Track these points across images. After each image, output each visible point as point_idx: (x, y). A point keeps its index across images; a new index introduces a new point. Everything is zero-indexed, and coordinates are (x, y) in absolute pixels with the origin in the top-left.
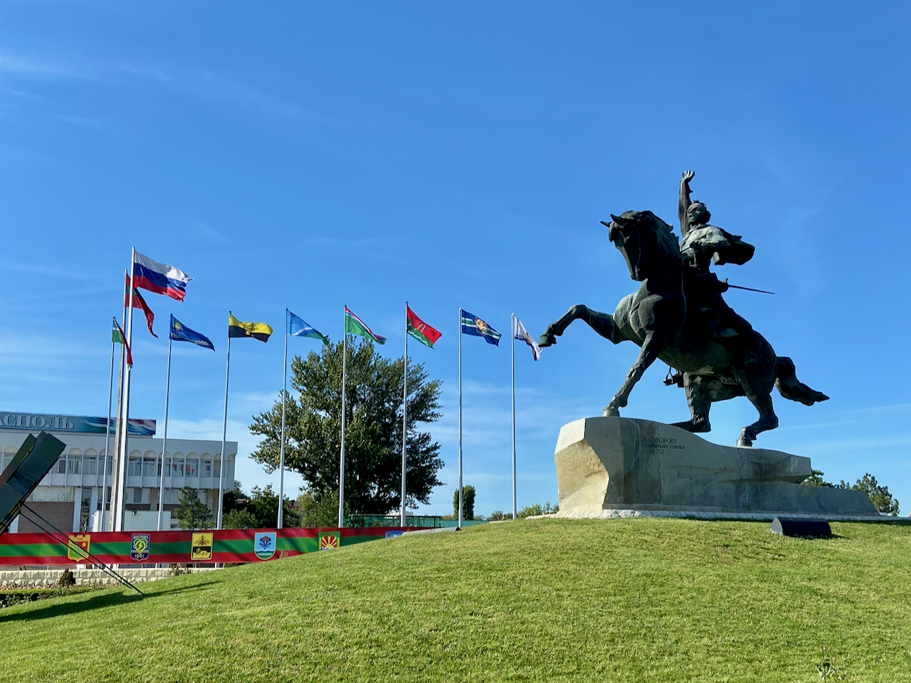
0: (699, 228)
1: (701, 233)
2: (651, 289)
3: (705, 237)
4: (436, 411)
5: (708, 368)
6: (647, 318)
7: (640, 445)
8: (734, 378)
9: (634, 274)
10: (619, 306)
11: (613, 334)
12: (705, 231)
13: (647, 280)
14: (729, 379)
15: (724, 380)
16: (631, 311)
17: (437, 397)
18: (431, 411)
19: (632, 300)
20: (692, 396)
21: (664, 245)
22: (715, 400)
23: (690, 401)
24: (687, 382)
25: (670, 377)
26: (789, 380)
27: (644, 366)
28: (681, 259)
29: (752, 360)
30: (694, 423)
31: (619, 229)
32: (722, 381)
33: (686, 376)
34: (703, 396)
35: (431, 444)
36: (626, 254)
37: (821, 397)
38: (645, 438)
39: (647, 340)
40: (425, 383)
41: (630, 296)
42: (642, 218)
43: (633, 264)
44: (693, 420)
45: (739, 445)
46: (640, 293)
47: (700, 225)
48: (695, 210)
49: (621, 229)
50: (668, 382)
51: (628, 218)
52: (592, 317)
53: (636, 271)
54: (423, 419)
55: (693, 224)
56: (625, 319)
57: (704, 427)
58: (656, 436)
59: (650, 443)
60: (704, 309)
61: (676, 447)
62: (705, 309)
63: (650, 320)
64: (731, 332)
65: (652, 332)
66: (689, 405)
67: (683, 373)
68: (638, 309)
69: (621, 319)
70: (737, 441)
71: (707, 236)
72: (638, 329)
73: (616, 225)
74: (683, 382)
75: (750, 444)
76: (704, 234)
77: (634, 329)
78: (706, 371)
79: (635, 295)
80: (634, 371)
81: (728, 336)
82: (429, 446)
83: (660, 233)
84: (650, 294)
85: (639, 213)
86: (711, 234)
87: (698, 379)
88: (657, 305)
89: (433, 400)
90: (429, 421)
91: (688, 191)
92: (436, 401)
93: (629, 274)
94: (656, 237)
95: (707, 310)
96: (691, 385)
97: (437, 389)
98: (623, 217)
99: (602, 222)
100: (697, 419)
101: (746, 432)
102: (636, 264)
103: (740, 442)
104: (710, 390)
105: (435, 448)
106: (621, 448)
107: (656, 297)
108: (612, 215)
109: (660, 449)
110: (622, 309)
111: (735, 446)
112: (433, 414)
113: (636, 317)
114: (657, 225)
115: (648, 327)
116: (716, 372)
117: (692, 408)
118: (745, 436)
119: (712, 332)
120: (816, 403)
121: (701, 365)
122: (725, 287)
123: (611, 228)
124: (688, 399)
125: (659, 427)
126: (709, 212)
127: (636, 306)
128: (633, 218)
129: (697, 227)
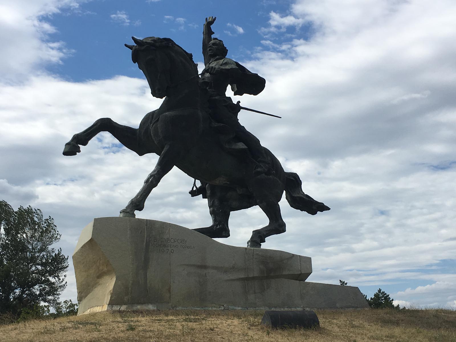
0: (216, 60)
1: (218, 63)
3: (222, 65)
5: (223, 178)
6: (164, 130)
7: (151, 245)
8: (247, 188)
12: (221, 61)
14: (244, 189)
15: (240, 191)
16: (152, 124)
19: (153, 115)
20: (213, 206)
23: (212, 209)
24: (209, 193)
25: (195, 189)
28: (198, 82)
29: (259, 170)
30: (214, 229)
31: (140, 51)
32: (238, 191)
33: (208, 187)
37: (323, 208)
38: (155, 238)
39: (165, 149)
44: (214, 226)
47: (217, 57)
48: (213, 45)
49: (142, 51)
50: (193, 193)
51: (149, 42)
55: (211, 56)
56: (147, 132)
57: (223, 233)
58: (167, 236)
59: (160, 243)
61: (186, 247)
64: (241, 146)
65: (169, 143)
67: (206, 185)
68: (158, 122)
69: (143, 132)
72: (157, 140)
73: (137, 47)
74: (206, 193)
75: (259, 246)
76: (220, 63)
77: (154, 139)
78: (222, 181)
81: (238, 149)
84: (169, 110)
86: (226, 64)
91: (210, 32)
96: (212, 195)
98: (144, 41)
99: (126, 45)
100: (217, 226)
103: (250, 243)
104: (229, 200)
107: (174, 112)
108: (133, 38)
109: (170, 249)
110: (144, 123)
113: (156, 129)
115: (166, 138)
116: (232, 182)
120: (319, 212)
121: (217, 175)
122: (238, 108)
123: (133, 50)
125: (170, 228)
126: (226, 48)
127: (156, 119)
128: (153, 42)
129: (215, 59)
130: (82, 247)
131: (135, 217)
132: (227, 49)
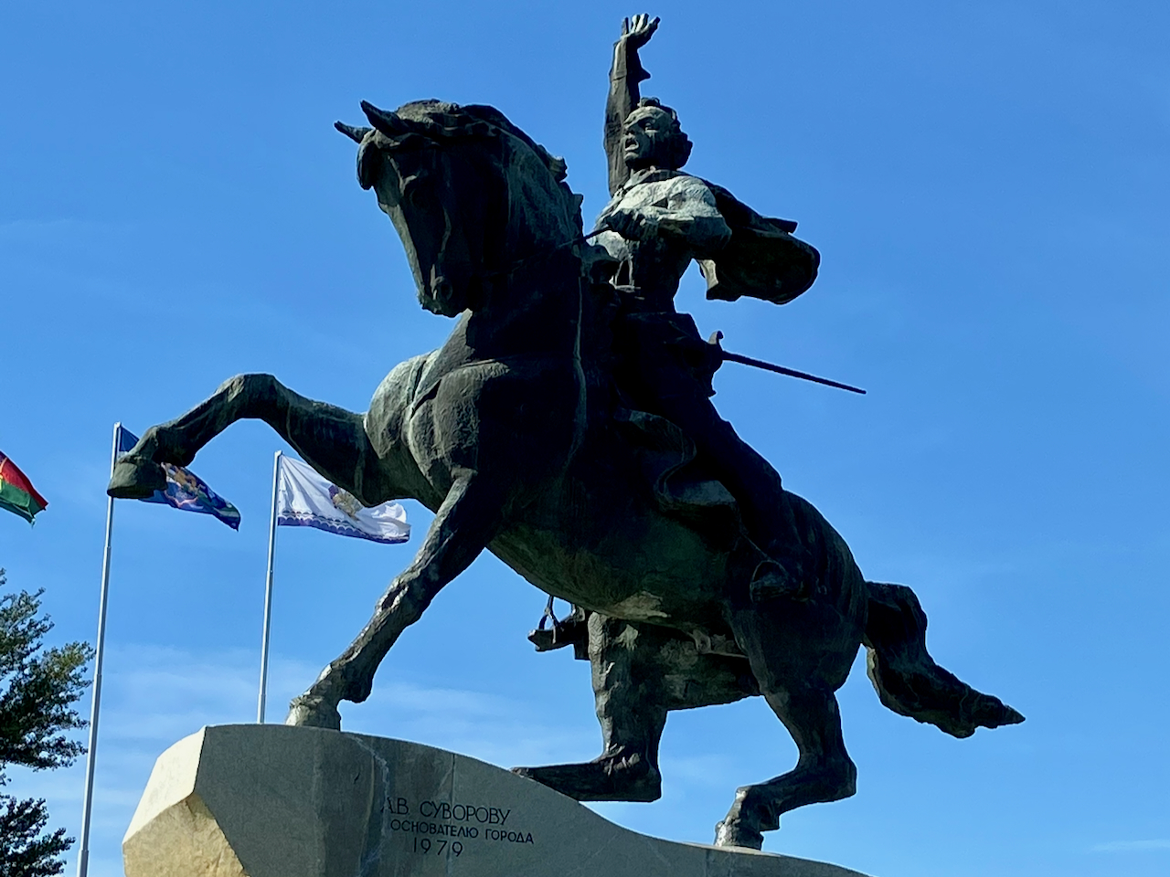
0: (649, 180)
1: (653, 192)
2: (479, 342)
3: (664, 203)
4: (69, 735)
5: (649, 600)
6: (455, 428)
7: (385, 824)
8: (730, 636)
9: (427, 291)
10: (382, 389)
11: (358, 475)
12: (665, 187)
13: (468, 313)
14: (718, 638)
15: (703, 642)
16: (412, 406)
17: (76, 693)
18: (57, 735)
19: (420, 371)
20: (607, 688)
21: (529, 213)
22: (679, 704)
23: (603, 700)
24: (596, 641)
25: (549, 626)
26: (904, 655)
27: (435, 577)
28: (579, 262)
29: (769, 580)
30: (608, 769)
31: (386, 148)
32: (698, 643)
33: (595, 624)
34: (642, 687)
35: (44, 833)
36: (405, 229)
37: (996, 714)
38: (402, 802)
39: (453, 496)
40: (40, 652)
41: (416, 360)
42: (461, 121)
43: (425, 260)
44: (608, 760)
45: (721, 840)
46: (446, 351)
47: (653, 170)
48: (642, 123)
49: (393, 151)
50: (542, 640)
51: (418, 118)
52: (295, 417)
53: (433, 283)
54: (28, 756)
55: (634, 165)
56: (395, 429)
57: (639, 783)
58: (442, 797)
59: (417, 818)
60: (637, 416)
61: (503, 836)
62: (640, 415)
63: (464, 433)
64: (714, 493)
65: (468, 473)
66: (599, 714)
67: (588, 614)
68: (434, 401)
69: (383, 426)
70: (717, 829)
71: (670, 203)
72: (428, 461)
73: (378, 137)
74: (586, 642)
75: (757, 841)
76: (661, 195)
77: (417, 458)
78: (642, 607)
79: (432, 359)
80: (400, 588)
81: (704, 503)
82: (38, 838)
83: (517, 176)
84: (472, 358)
85: (454, 110)
86: (680, 198)
87: (630, 635)
88: (489, 393)
89: (63, 702)
90: (43, 764)
91: (634, 73)
92: (72, 706)
93: (416, 290)
94: (503, 187)
95: (646, 421)
96: (608, 653)
97: (78, 670)
98: (402, 116)
99: (339, 127)
100: (617, 759)
101: (745, 802)
102: (434, 260)
103: (724, 831)
104: (666, 669)
105: (56, 845)
106: (317, 830)
107: (490, 368)
108: (366, 107)
109: (451, 840)
110: (387, 398)
111: (710, 845)
112: (60, 746)
113: (426, 424)
114: (508, 150)
115: (459, 456)
116: (676, 614)
117: (607, 722)
118: (742, 814)
119: (655, 487)
120: (980, 730)
121: (627, 589)
122: (714, 356)
123: (363, 146)
124: (597, 693)
125: (453, 770)
126: (686, 136)
127: (429, 390)
128: (431, 121)
129: (645, 176)
130: (159, 818)
131: (339, 729)
132: (688, 139)
